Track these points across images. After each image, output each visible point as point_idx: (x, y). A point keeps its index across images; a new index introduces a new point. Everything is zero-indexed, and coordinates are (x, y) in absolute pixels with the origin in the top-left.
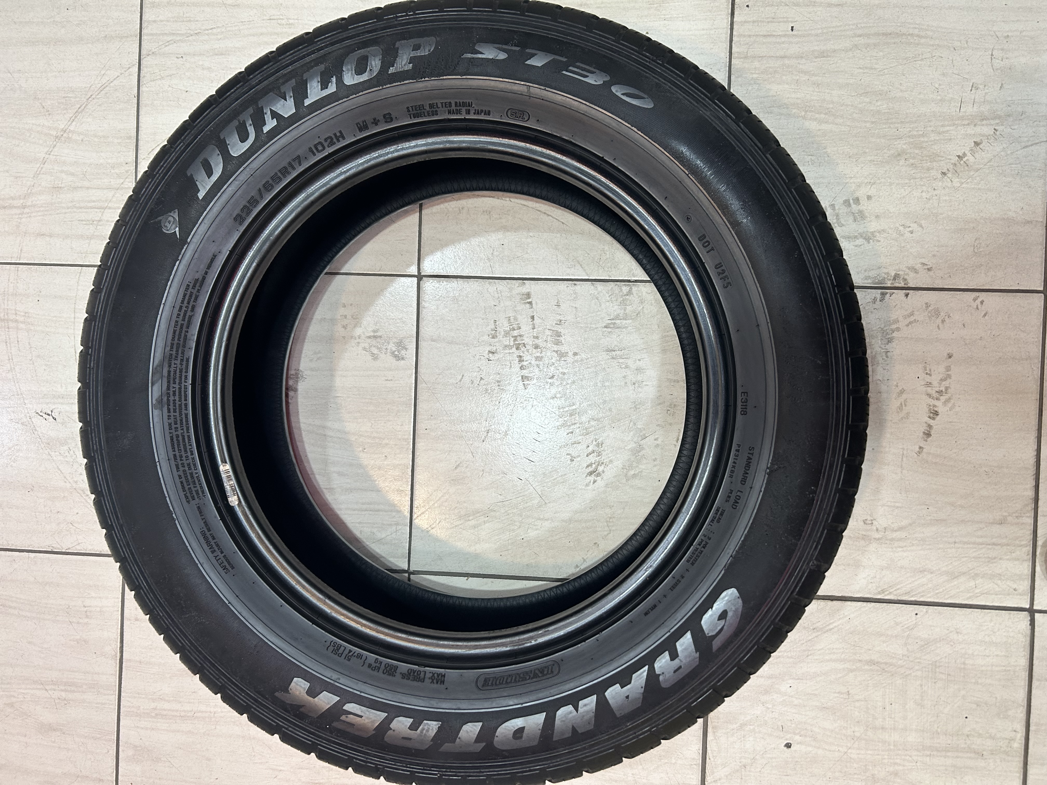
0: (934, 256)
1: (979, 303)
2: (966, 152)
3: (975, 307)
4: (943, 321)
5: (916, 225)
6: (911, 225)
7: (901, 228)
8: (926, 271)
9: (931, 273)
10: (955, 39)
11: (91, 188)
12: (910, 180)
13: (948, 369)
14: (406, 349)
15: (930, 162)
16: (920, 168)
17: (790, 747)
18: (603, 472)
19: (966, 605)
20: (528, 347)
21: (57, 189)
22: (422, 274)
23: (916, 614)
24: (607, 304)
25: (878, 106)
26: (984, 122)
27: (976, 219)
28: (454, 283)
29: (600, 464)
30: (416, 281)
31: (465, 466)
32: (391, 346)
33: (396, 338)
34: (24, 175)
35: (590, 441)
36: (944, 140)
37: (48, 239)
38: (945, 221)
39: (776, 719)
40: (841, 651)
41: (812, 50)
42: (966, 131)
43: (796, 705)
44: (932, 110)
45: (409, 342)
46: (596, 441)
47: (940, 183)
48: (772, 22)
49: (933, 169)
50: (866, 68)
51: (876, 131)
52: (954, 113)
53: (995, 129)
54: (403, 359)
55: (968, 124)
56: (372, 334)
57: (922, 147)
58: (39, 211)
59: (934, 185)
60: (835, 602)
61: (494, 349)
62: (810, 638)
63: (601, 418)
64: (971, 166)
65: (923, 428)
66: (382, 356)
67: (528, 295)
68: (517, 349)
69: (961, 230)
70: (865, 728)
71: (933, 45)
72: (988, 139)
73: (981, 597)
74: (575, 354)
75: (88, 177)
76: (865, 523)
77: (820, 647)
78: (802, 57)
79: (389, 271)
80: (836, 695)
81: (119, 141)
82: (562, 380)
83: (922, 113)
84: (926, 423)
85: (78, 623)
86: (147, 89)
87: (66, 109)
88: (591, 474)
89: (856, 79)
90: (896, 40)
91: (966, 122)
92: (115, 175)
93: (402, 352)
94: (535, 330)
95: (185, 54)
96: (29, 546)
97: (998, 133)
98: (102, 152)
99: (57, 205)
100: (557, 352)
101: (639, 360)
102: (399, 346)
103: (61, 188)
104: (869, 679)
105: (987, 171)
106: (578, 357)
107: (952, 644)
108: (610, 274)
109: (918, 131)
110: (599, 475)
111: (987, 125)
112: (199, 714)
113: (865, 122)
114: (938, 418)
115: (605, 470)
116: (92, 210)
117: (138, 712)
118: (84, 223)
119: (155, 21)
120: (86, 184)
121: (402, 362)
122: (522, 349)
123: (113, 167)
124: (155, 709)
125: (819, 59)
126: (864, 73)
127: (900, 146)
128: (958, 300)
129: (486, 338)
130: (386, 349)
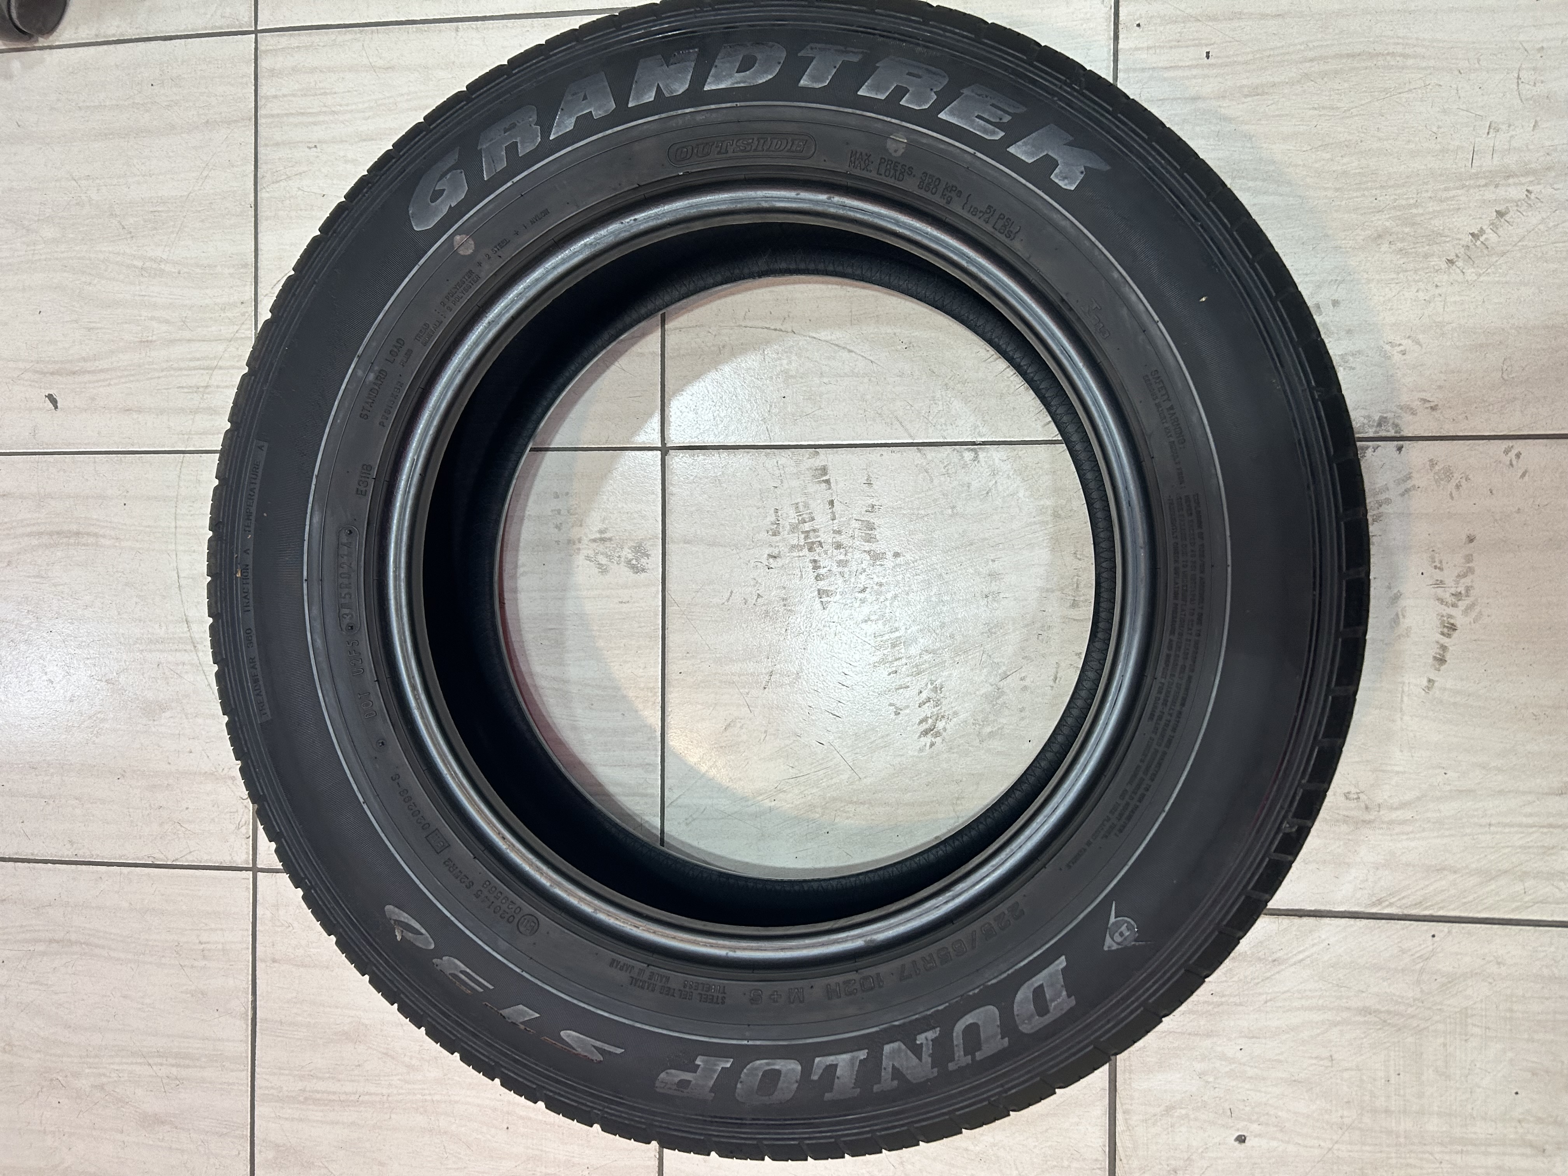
0: (1440, 387)
1: (1514, 457)
2: (1484, 228)
3: (1508, 463)
4: (1458, 487)
5: (1410, 341)
6: (1404, 342)
7: (1388, 347)
8: (1429, 410)
9: (1436, 414)
10: (1460, 56)
11: (193, 340)
12: (1398, 273)
13: (1469, 558)
14: (648, 556)
15: (1429, 245)
16: (1414, 255)
17: (1244, 1141)
18: (945, 729)
19: (1511, 920)
20: (825, 547)
21: (146, 343)
22: (668, 445)
23: (1433, 936)
24: (942, 479)
25: (1344, 164)
26: (1511, 181)
27: (1503, 330)
28: (716, 457)
29: (939, 717)
30: (660, 457)
31: (739, 725)
32: (627, 553)
33: (632, 540)
34: (99, 325)
35: (923, 683)
36: (1449, 210)
37: (135, 416)
38: (1456, 335)
39: (1220, 1098)
40: (1318, 993)
41: (1238, 85)
42: (1483, 196)
43: (1251, 1078)
44: (1429, 166)
45: (652, 545)
46: (932, 684)
47: (1446, 277)
48: (1175, 47)
49: (1433, 255)
50: (1323, 108)
51: (1344, 202)
52: (1463, 170)
53: (1527, 190)
54: (643, 570)
55: (1486, 185)
56: (598, 536)
57: (1414, 224)
58: (121, 377)
59: (1436, 279)
60: (1305, 920)
61: (775, 552)
62: (1268, 974)
63: (939, 649)
64: (1493, 248)
65: (1434, 650)
66: (614, 567)
67: (824, 470)
68: (810, 550)
69: (1481, 346)
70: (1359, 1112)
71: (1425, 68)
72: (1517, 206)
73: (1535, 908)
74: (897, 555)
75: (189, 324)
76: (1347, 798)
77: (1285, 989)
78: (1224, 97)
79: (620, 443)
80: (1314, 1061)
81: (232, 270)
82: (879, 593)
83: (1413, 171)
84: (1437, 642)
85: (192, 967)
86: (267, 195)
87: (155, 229)
88: (927, 734)
89: (1308, 125)
90: (1369, 64)
91: (1482, 182)
92: (227, 320)
93: (642, 560)
94: (835, 522)
95: (319, 142)
96: (120, 857)
97: (1533, 196)
98: (207, 288)
99: (147, 366)
100: (869, 552)
101: (993, 561)
102: (638, 552)
103: (151, 341)
104: (1363, 1036)
105: (1519, 255)
106: (902, 558)
107: (1491, 980)
108: (945, 434)
109: (1408, 198)
110: (938, 734)
111: (1515, 184)
112: (367, 1098)
113: (1326, 189)
114: (1455, 635)
115: (948, 726)
116: (196, 372)
117: (280, 1095)
118: (186, 390)
119: (275, 97)
120: (187, 334)
121: (643, 575)
122: (818, 551)
123: (223, 310)
124: (304, 1090)
125: (1249, 99)
126: (1320, 116)
127: (1380, 222)
128: (1481, 453)
129: (763, 535)
130: (619, 557)
